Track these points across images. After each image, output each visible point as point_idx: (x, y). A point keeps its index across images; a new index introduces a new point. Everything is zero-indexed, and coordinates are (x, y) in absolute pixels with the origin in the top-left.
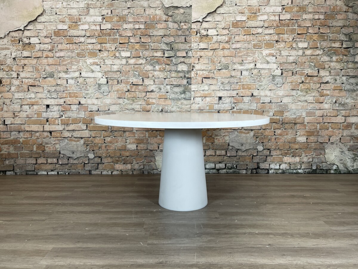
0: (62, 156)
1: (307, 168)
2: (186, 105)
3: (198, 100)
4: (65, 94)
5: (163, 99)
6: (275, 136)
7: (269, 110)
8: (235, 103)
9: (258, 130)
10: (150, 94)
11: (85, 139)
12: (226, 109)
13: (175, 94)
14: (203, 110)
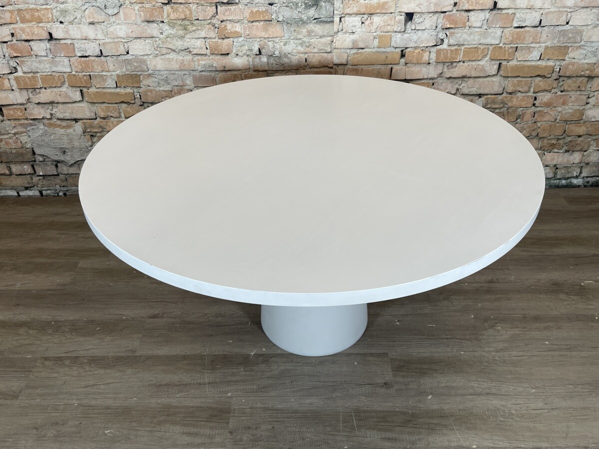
0: (41, 159)
1: (595, 175)
2: (321, 37)
3: (352, 22)
4: (8, 15)
5: (262, 23)
6: (533, 108)
7: (533, 45)
8: (446, 29)
9: (495, 95)
10: (226, 11)
11: (84, 123)
12: (423, 45)
13: (292, 8)
14: (363, 48)
